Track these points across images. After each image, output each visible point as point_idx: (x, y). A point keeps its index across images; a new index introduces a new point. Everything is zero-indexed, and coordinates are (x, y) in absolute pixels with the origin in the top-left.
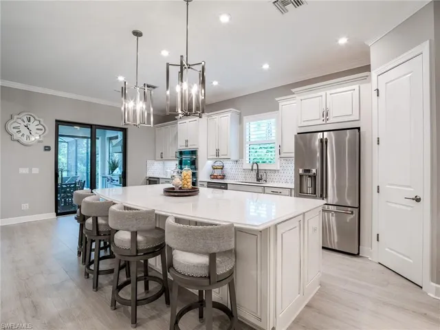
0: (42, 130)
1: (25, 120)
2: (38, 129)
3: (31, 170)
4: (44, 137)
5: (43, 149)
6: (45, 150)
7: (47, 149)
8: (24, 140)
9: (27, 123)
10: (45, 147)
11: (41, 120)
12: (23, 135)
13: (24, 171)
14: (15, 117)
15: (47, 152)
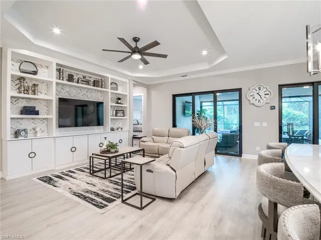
0: (268, 94)
1: (257, 89)
2: (265, 94)
3: (261, 124)
4: (270, 99)
5: (269, 108)
6: (271, 109)
7: (273, 108)
8: (257, 103)
9: (258, 91)
10: (271, 107)
11: (268, 87)
12: (256, 100)
13: (257, 124)
14: (251, 89)
15: (273, 111)
